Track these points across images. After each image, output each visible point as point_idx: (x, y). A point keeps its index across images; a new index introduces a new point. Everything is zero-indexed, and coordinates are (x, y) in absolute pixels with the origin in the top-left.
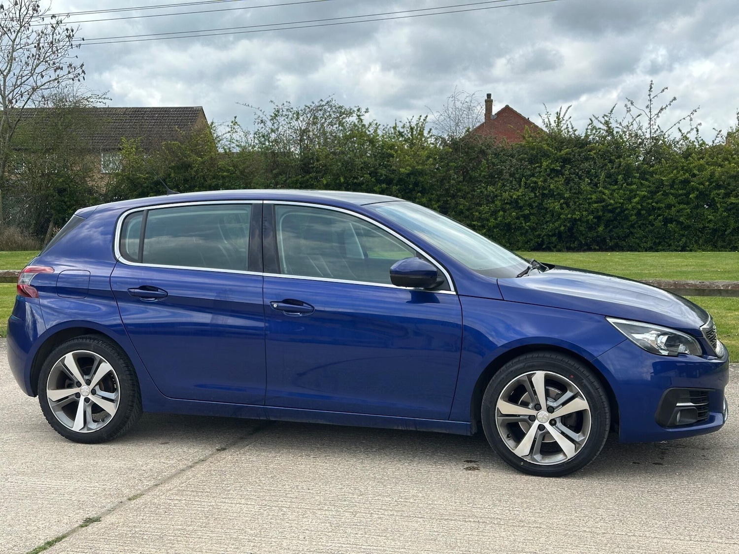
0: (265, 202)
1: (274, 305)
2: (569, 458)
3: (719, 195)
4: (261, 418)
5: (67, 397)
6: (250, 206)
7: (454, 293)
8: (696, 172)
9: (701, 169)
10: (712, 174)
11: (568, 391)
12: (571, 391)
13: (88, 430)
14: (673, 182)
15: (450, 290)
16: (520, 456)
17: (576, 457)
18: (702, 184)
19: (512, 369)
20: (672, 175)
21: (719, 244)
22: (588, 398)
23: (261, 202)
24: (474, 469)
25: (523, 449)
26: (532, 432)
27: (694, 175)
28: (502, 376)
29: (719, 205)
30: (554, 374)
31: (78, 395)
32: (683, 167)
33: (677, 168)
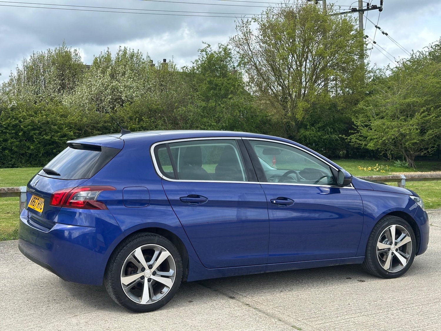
0: (243, 138)
1: (274, 201)
2: (404, 267)
3: (35, 134)
4: (261, 273)
5: (135, 281)
6: (234, 140)
7: (354, 188)
8: (22, 120)
9: (24, 118)
10: (33, 122)
11: (402, 234)
12: (404, 233)
13: (152, 302)
14: (8, 125)
15: (351, 187)
16: (386, 270)
17: (407, 265)
18: (24, 127)
19: (383, 225)
20: (8, 121)
21: (33, 163)
22: (411, 235)
23: (240, 138)
24: (363, 281)
25: (387, 266)
26: (390, 257)
27: (20, 121)
28: (380, 229)
29: (35, 140)
30: (399, 225)
31: (143, 278)
32: (13, 116)
33: (9, 117)
